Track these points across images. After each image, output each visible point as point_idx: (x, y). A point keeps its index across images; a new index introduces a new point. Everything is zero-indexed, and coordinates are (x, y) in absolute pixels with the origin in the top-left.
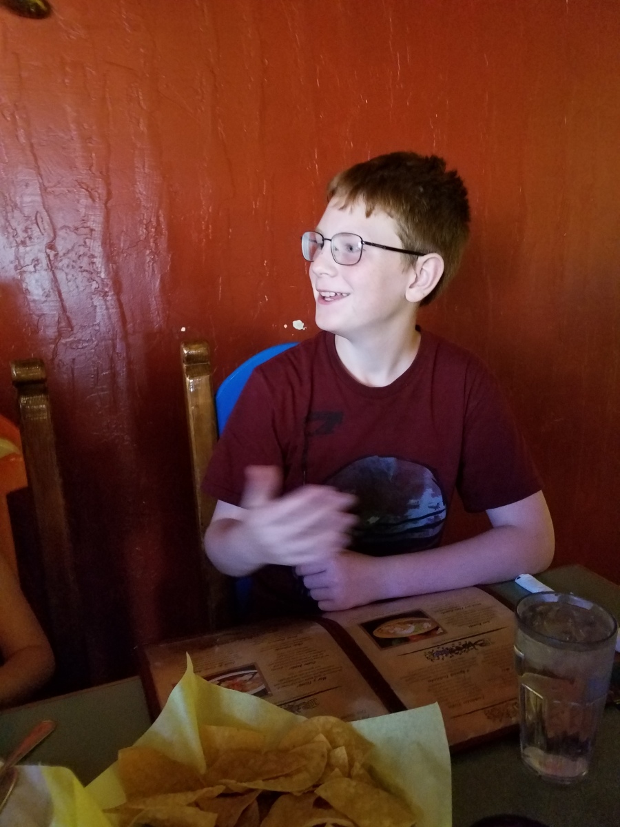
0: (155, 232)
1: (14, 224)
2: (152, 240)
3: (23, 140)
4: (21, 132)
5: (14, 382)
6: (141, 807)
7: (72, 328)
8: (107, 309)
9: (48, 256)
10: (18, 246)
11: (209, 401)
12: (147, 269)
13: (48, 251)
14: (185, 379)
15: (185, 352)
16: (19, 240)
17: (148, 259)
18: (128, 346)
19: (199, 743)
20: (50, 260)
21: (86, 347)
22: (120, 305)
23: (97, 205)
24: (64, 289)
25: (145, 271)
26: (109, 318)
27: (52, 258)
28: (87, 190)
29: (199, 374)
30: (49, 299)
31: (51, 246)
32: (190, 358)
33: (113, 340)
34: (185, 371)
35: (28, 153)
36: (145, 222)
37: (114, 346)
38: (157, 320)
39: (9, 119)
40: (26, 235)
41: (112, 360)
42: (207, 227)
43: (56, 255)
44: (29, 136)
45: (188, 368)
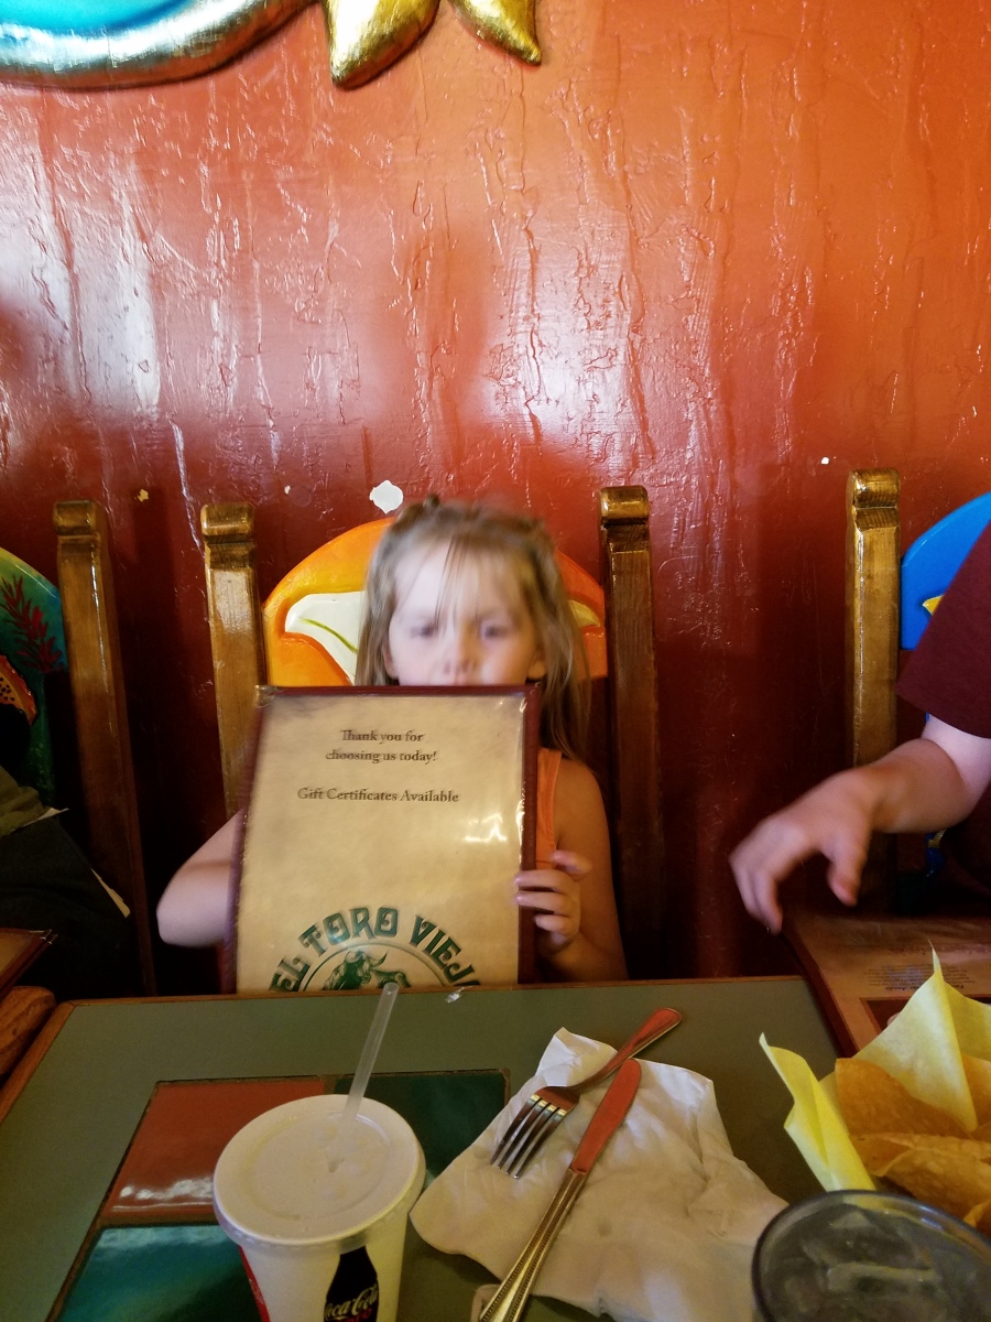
0: (796, 301)
1: (589, 296)
2: (789, 314)
3: (613, 166)
4: (612, 157)
5: (604, 518)
7: (654, 452)
8: (709, 425)
9: (632, 343)
10: (589, 327)
11: (892, 569)
12: (777, 362)
13: (631, 335)
14: (854, 531)
15: (859, 486)
16: (593, 319)
17: (781, 344)
18: (734, 485)
19: (965, 1082)
20: (633, 349)
21: (671, 483)
22: (729, 418)
23: (711, 262)
24: (648, 394)
25: (773, 363)
26: (710, 439)
27: (637, 346)
28: (698, 238)
29: (879, 524)
30: (625, 410)
31: (636, 328)
32: (865, 499)
33: (712, 475)
34: (855, 518)
35: (620, 186)
36: (780, 285)
37: (713, 485)
38: (785, 447)
39: (596, 136)
40: (600, 311)
41: (707, 507)
42: (883, 291)
43: (644, 340)
44: (622, 161)
45: (860, 515)
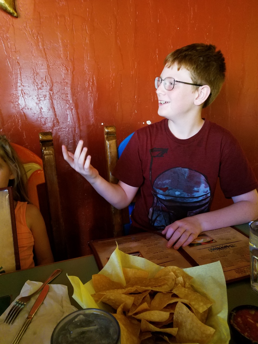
0: (92, 84)
1: (37, 81)
2: (90, 87)
3: (41, 47)
4: (40, 44)
5: (40, 141)
6: (104, 293)
7: (59, 123)
8: (73, 115)
9: (50, 94)
10: (38, 89)
11: (115, 150)
12: (88, 99)
13: (50, 91)
14: (106, 141)
15: (106, 130)
16: (39, 87)
17: (89, 95)
18: (80, 131)
19: (123, 275)
20: (50, 95)
21: (64, 130)
22: (78, 113)
23: (69, 73)
24: (56, 107)
25: (87, 100)
26: (73, 119)
27: (51, 94)
28: (65, 67)
29: (112, 139)
30: (50, 111)
31: (51, 90)
32: (108, 133)
33: (74, 128)
34: (106, 138)
35: (43, 52)
36: (88, 80)
37: (75, 131)
38: (92, 120)
39: (36, 38)
40: (41, 85)
41: (74, 136)
42: (113, 82)
43: (53, 93)
44: (43, 45)
45: (107, 137)
